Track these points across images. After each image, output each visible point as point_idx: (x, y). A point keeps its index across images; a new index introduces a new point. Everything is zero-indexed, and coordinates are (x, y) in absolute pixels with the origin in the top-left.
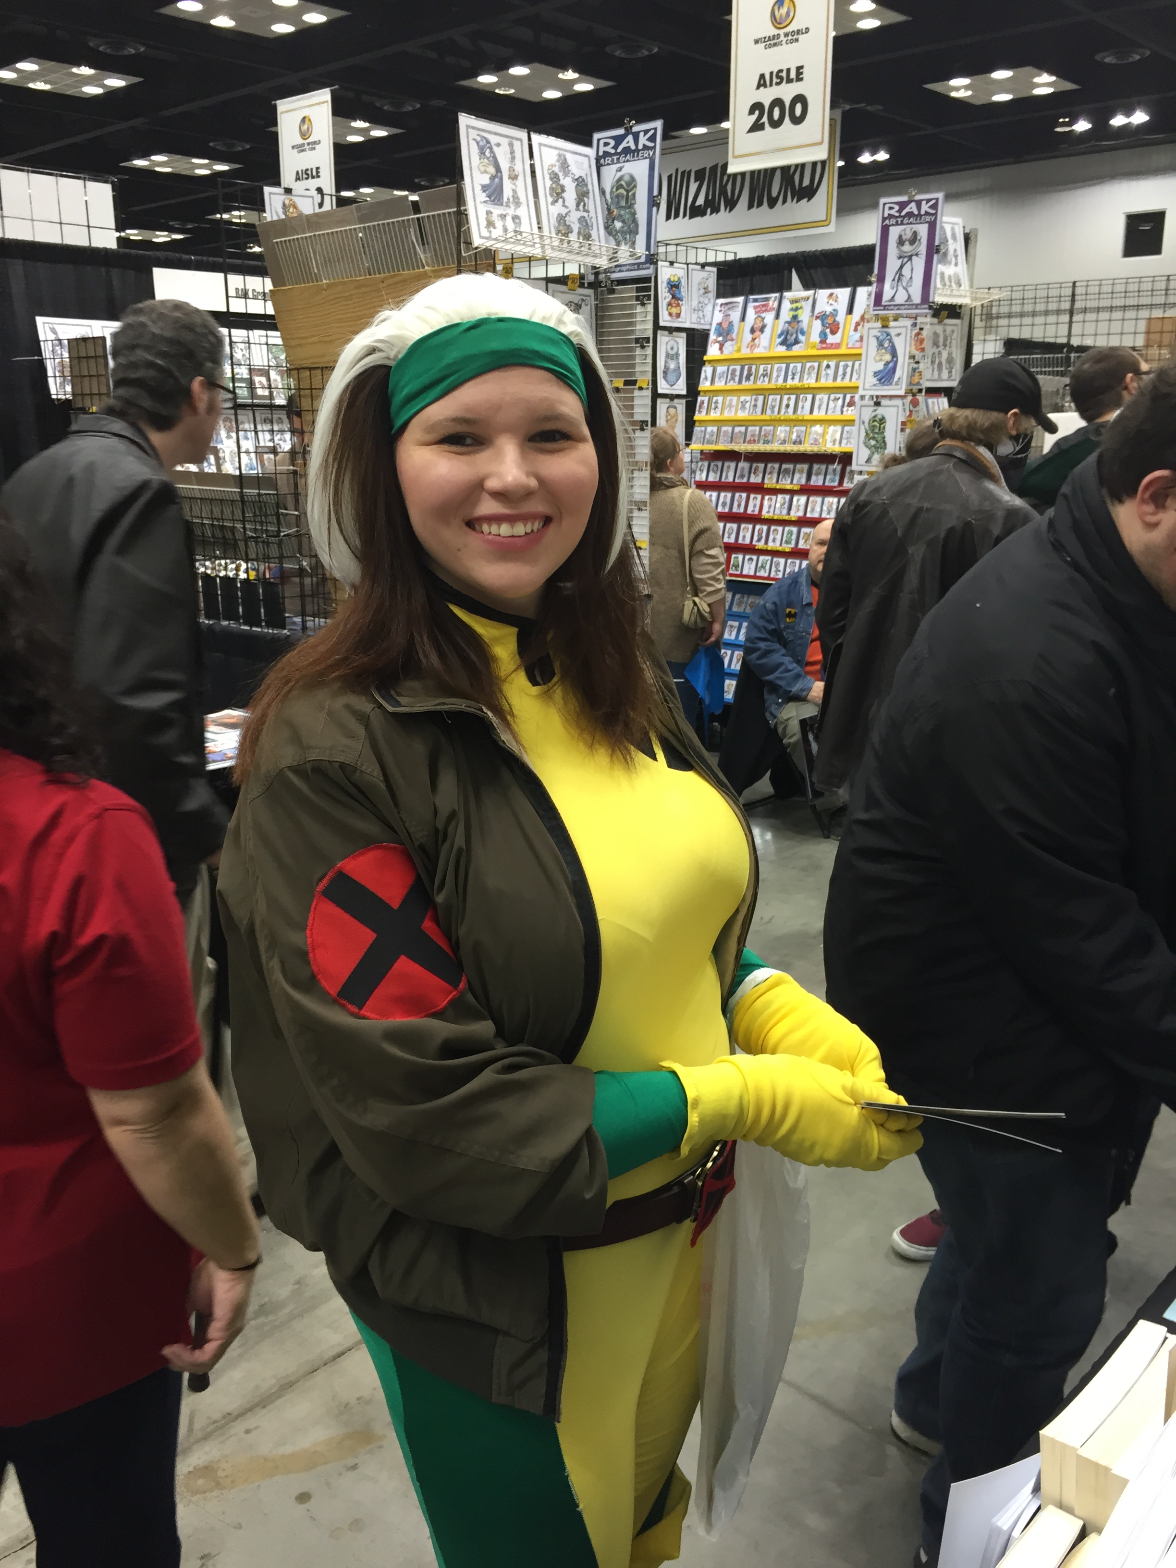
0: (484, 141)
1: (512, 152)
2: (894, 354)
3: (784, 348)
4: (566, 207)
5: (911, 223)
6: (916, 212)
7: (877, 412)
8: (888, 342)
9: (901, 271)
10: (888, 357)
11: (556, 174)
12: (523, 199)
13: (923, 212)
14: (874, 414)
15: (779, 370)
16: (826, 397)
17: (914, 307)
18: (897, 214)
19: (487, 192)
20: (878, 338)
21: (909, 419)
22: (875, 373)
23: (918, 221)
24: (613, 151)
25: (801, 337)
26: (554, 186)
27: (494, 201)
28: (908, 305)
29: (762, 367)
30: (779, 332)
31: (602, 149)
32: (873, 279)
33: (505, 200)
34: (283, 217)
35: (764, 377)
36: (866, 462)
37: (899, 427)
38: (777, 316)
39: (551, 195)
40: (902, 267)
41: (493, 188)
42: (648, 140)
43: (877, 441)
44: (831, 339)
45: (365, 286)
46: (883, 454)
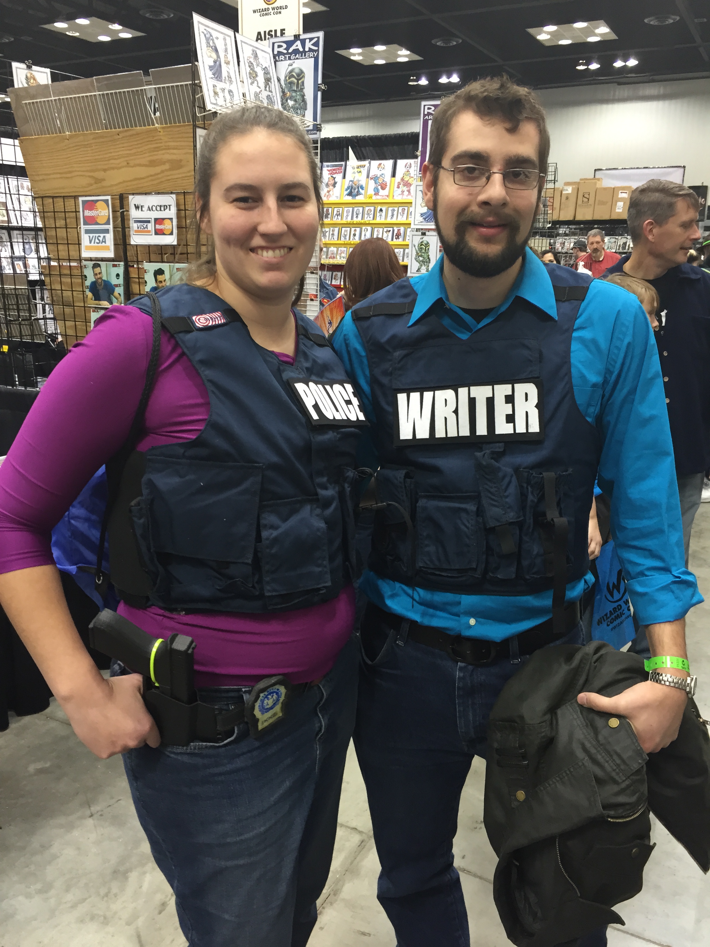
0: (209, 34)
1: (226, 45)
3: (350, 198)
4: (259, 87)
7: (423, 239)
11: (252, 63)
12: (233, 79)
14: (421, 240)
15: (348, 212)
16: (381, 230)
19: (212, 71)
22: (421, 214)
24: (285, 51)
25: (360, 190)
26: (251, 71)
27: (217, 78)
29: (336, 209)
30: (346, 187)
31: (276, 50)
32: (419, 153)
33: (223, 78)
34: (26, 85)
35: (338, 216)
36: (417, 271)
38: (344, 177)
39: (251, 78)
41: (216, 67)
42: (313, 45)
43: (424, 258)
44: (381, 192)
45: (102, 137)
46: (428, 266)
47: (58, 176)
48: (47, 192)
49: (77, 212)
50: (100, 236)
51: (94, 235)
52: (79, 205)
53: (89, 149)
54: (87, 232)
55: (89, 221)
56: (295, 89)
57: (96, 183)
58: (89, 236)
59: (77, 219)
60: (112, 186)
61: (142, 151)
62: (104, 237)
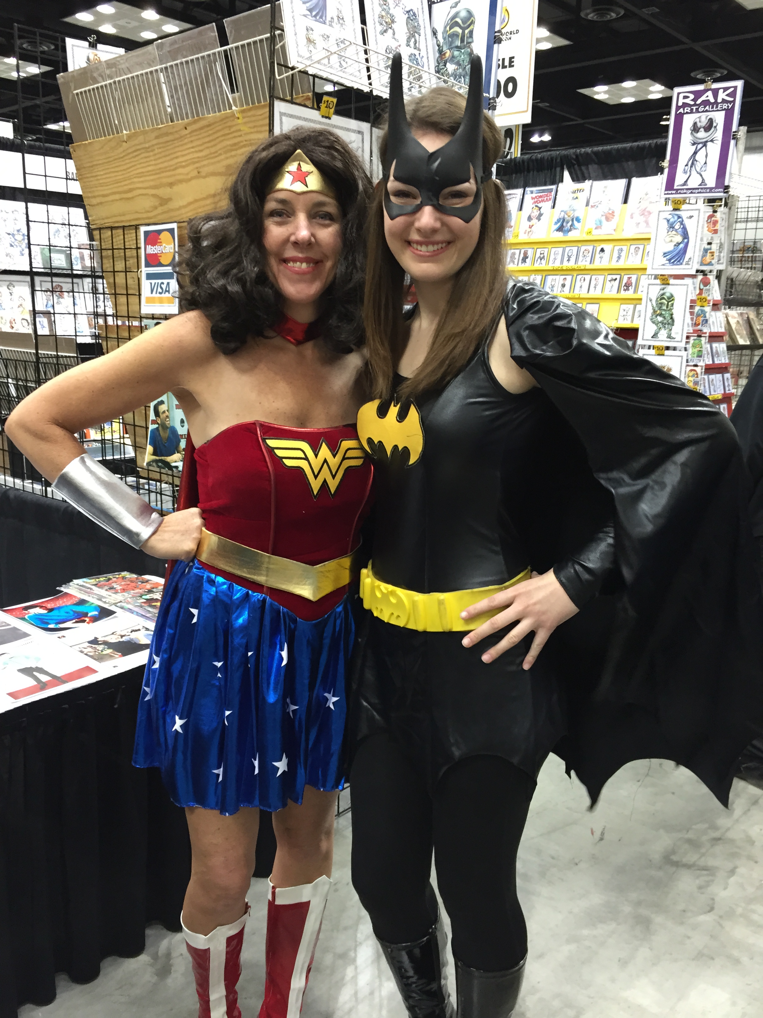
2: (685, 235)
3: (561, 234)
4: (397, 39)
5: (707, 111)
6: (712, 100)
7: (665, 290)
8: (679, 223)
9: (695, 157)
10: (679, 239)
13: (719, 100)
14: (662, 292)
15: (556, 253)
16: (602, 278)
17: (708, 190)
18: (692, 103)
19: (308, 5)
20: (668, 221)
21: (700, 297)
22: (664, 254)
23: (715, 109)
26: (384, 13)
27: (315, 16)
28: (702, 189)
29: (539, 251)
32: (666, 164)
35: (541, 259)
36: (652, 337)
37: (688, 304)
38: (554, 206)
39: (380, 24)
40: (695, 153)
43: (664, 317)
44: (606, 225)
45: (167, 134)
46: (671, 330)
47: (117, 197)
48: (106, 221)
49: (138, 248)
50: (163, 283)
51: (157, 281)
52: (140, 239)
53: (151, 154)
54: (150, 276)
55: (153, 260)
56: (459, 45)
57: (161, 205)
58: (151, 283)
59: (138, 257)
60: (180, 208)
61: (216, 152)
62: (168, 284)
